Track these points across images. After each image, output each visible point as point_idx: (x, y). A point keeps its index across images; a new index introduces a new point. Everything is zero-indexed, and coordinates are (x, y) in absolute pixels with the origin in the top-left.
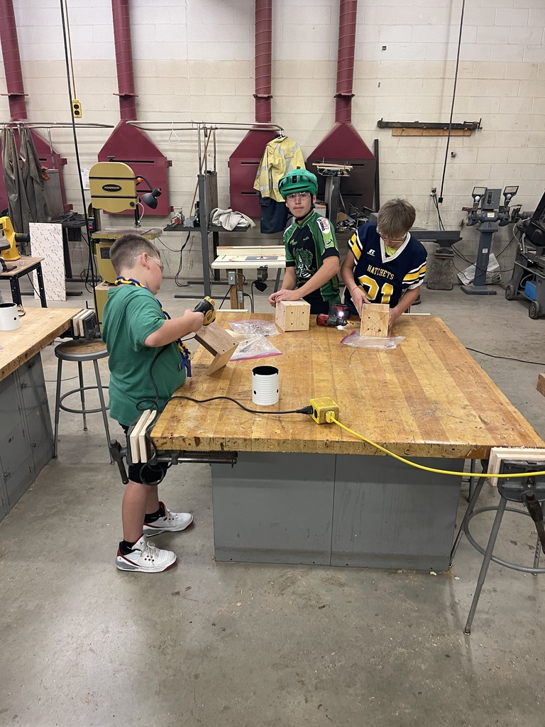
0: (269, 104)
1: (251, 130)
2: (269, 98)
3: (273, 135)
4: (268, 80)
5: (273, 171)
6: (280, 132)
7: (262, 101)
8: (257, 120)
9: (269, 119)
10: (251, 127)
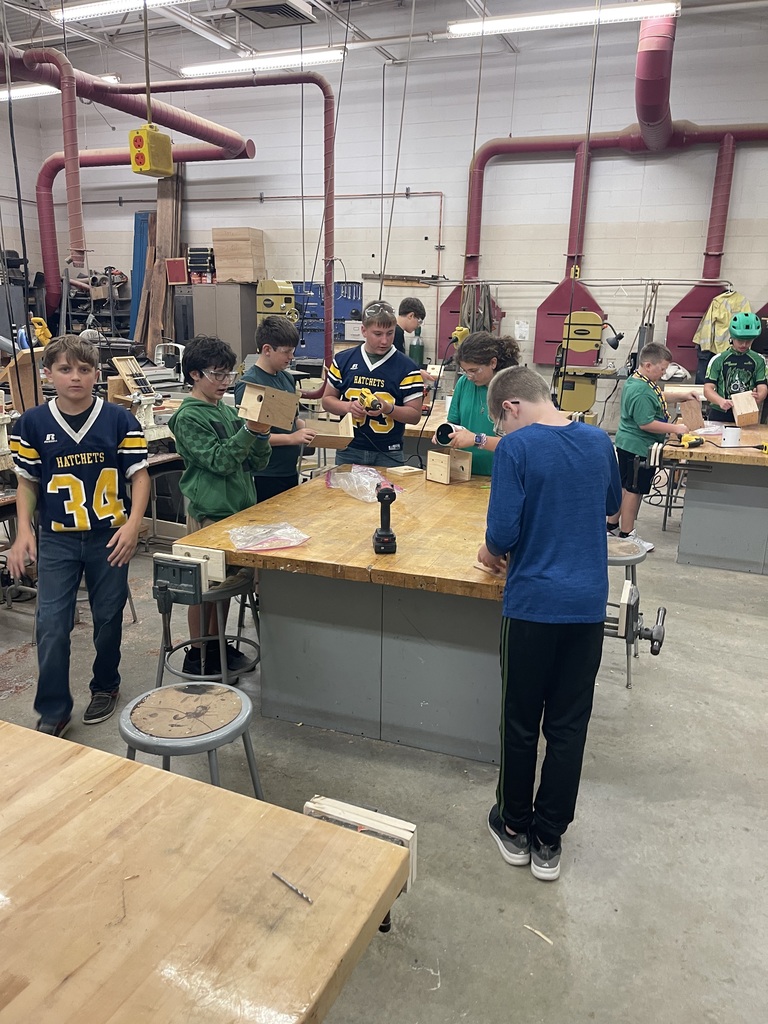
0: (720, 260)
1: (696, 286)
2: (720, 255)
3: (721, 290)
4: (721, 239)
5: (717, 325)
6: (729, 288)
7: (713, 258)
8: (705, 276)
9: (717, 275)
10: (697, 283)
